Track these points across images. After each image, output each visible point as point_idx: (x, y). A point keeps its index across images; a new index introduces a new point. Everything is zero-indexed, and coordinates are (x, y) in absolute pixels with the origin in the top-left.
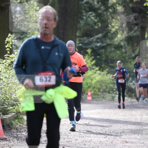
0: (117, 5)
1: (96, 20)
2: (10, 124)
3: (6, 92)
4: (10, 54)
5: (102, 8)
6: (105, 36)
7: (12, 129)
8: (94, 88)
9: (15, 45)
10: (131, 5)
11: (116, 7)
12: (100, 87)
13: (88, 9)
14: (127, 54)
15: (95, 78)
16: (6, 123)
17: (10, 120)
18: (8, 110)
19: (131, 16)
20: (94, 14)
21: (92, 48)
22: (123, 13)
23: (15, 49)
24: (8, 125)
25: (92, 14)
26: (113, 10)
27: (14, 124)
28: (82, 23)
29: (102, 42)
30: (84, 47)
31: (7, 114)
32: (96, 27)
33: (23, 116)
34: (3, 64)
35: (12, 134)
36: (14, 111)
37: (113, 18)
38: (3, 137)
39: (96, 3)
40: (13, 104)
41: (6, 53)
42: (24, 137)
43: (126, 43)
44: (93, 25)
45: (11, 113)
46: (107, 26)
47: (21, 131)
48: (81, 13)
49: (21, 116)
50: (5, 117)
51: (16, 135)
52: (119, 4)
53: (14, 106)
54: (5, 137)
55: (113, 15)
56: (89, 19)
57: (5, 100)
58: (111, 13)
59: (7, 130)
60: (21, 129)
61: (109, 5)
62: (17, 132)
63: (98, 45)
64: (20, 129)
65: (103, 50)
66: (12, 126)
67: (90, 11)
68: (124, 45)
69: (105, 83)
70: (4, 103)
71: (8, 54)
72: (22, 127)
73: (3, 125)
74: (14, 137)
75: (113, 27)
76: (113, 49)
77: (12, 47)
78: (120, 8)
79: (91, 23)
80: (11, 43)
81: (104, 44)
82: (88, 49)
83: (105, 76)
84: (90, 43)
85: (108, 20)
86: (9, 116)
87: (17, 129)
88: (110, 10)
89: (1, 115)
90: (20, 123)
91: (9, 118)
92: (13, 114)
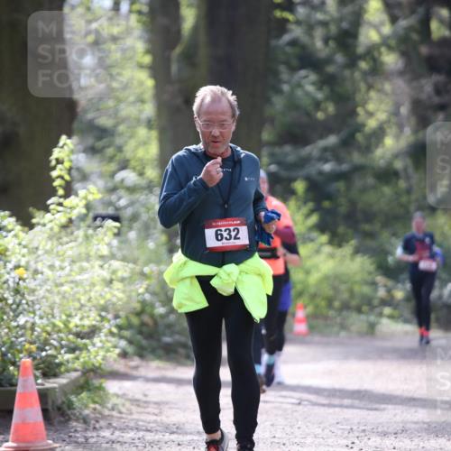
0: (383, 49)
1: (320, 96)
2: (65, 407)
3: (52, 309)
4: (67, 196)
5: (340, 58)
6: (348, 142)
7: (69, 419)
8: (314, 297)
9: (78, 169)
10: (424, 50)
11: (380, 54)
12: (331, 293)
13: (295, 62)
14: (413, 197)
15: (316, 267)
16: (53, 402)
17: (65, 394)
18: (60, 365)
19: (423, 81)
20: (313, 77)
21: (308, 179)
22: (401, 73)
23: (79, 181)
24: (59, 409)
25: (306, 77)
26: (371, 63)
27: (77, 404)
28: (278, 102)
29: (339, 160)
30: (284, 174)
31: (55, 376)
32: (320, 115)
33: (102, 380)
34: (44, 225)
35: (70, 436)
36: (77, 365)
37: (370, 87)
38: (44, 443)
39: (319, 44)
40: (72, 345)
41: (53, 192)
42: (107, 443)
43: (409, 161)
44: (310, 108)
45: (68, 371)
46: (353, 113)
47: (97, 426)
48: (276, 74)
49: (96, 382)
50: (52, 384)
51: (83, 440)
52: (390, 48)
53: (77, 352)
54: (50, 444)
55: (370, 80)
56: (299, 93)
57: (49, 334)
58: (365, 74)
59: (56, 423)
60: (97, 422)
61: (360, 50)
62: (86, 430)
63: (327, 167)
64: (93, 422)
65: (341, 185)
66: (69, 412)
67: (302, 67)
68: (405, 169)
69: (345, 283)
70: (46, 342)
71: (61, 197)
72: (100, 413)
73: (45, 407)
74: (78, 445)
75: (371, 114)
76: (370, 181)
77: (69, 174)
78: (390, 60)
79: (306, 102)
80: (67, 164)
81: (345, 167)
82: (294, 180)
83: (348, 262)
84: (304, 162)
85: (354, 93)
86: (63, 381)
87: (85, 421)
88: (363, 65)
89: (36, 378)
90: (95, 402)
91: (62, 387)
92: (74, 375)
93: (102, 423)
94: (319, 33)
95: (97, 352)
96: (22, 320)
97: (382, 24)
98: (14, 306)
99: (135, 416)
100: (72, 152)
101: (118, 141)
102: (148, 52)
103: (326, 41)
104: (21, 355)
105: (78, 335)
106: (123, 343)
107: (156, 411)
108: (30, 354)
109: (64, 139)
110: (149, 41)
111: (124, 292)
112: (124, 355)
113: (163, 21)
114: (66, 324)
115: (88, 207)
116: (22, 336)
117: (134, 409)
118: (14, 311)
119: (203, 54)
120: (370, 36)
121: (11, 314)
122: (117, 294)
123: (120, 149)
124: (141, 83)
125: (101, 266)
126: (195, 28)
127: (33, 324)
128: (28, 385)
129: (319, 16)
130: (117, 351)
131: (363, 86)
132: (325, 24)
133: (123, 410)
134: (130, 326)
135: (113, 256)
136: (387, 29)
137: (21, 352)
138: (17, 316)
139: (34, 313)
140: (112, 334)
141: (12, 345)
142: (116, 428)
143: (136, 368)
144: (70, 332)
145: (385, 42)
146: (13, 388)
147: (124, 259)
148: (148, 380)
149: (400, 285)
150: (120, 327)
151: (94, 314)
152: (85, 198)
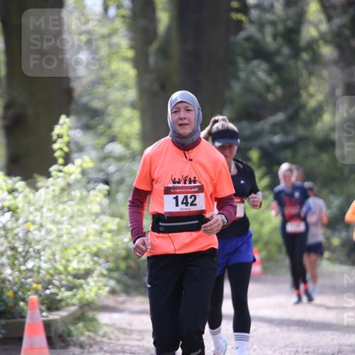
0: (321, 42)
1: (270, 81)
2: (65, 335)
3: (54, 256)
4: (65, 164)
5: (286, 51)
6: (293, 119)
7: (69, 345)
8: (267, 244)
10: (354, 43)
11: (318, 47)
13: (249, 54)
15: (268, 220)
17: (65, 324)
18: (61, 301)
20: (264, 66)
21: (260, 148)
22: (336, 62)
23: (76, 152)
24: (60, 336)
25: (259, 66)
26: (311, 54)
27: (75, 332)
28: (237, 87)
29: (285, 132)
31: (57, 309)
32: (270, 97)
33: (95, 313)
34: (48, 187)
37: (311, 74)
39: (269, 39)
40: (70, 285)
41: (55, 161)
44: (263, 91)
45: (68, 305)
46: (297, 95)
47: (91, 350)
48: (234, 64)
49: (90, 314)
50: (55, 316)
52: (326, 42)
53: (75, 290)
55: (311, 67)
56: (253, 79)
57: (52, 276)
58: (306, 63)
60: (91, 346)
61: (302, 43)
63: (277, 139)
64: (87, 347)
65: (288, 153)
66: (68, 339)
67: (255, 58)
71: (61, 165)
72: (94, 339)
73: (49, 335)
75: (311, 96)
76: (312, 149)
77: (68, 146)
78: (327, 51)
79: (258, 87)
80: (66, 139)
81: (291, 138)
82: (249, 149)
84: (257, 135)
85: (298, 78)
86: (63, 313)
87: (82, 346)
88: (305, 56)
89: (42, 311)
90: (89, 331)
91: (63, 319)
92: (73, 309)
93: (95, 348)
94: (269, 30)
95: (91, 290)
96: (30, 265)
97: (320, 22)
98: (23, 254)
99: (122, 342)
100: (70, 128)
101: (108, 119)
102: (132, 47)
103: (275, 37)
104: (29, 293)
105: (76, 276)
106: (112, 283)
107: (139, 337)
108: (36, 292)
109: (63, 119)
110: (133, 39)
111: (112, 241)
112: (113, 292)
113: (143, 22)
114: (66, 267)
115: (84, 172)
116: (30, 277)
117: (121, 335)
118: (24, 257)
119: (175, 49)
120: (310, 32)
121: (21, 259)
122: (107, 244)
123: (110, 127)
124: (126, 73)
125: (94, 221)
126: (169, 29)
127: (39, 268)
128: (35, 317)
129: (268, 16)
130: (107, 289)
131: (305, 73)
132: (273, 23)
133: (112, 336)
134: (117, 269)
135: (103, 213)
136: (324, 27)
137: (29, 290)
138: (25, 262)
139: (40, 258)
140: (102, 275)
141: (22, 286)
142: (106, 352)
143: (123, 303)
144: (68, 274)
145: (323, 37)
146: (23, 320)
147: (113, 215)
148: (133, 312)
149: (336, 234)
150: (110, 270)
151: (87, 258)
152: (81, 166)
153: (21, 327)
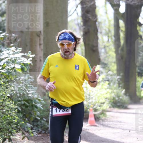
7: (99, 120)
16: (96, 116)
18: (97, 109)
27: (101, 117)
30: (141, 72)
31: (97, 111)
45: (99, 110)
49: (105, 113)
50: (96, 113)
53: (101, 107)
62: (103, 122)
66: (99, 118)
70: (95, 105)
72: (105, 119)
74: (101, 125)
87: (103, 120)
89: (93, 112)
90: (104, 116)
91: (99, 114)
93: (106, 121)
95: (105, 107)
98: (89, 98)
101: (108, 66)
104: (90, 107)
105: (101, 103)
106: (110, 105)
108: (92, 107)
111: (110, 95)
112: (110, 107)
113: (117, 43)
114: (99, 101)
115: (103, 79)
116: (90, 104)
119: (125, 49)
122: (108, 96)
123: (109, 67)
124: (113, 55)
126: (123, 45)
127: (92, 101)
128: (91, 113)
135: (108, 88)
138: (89, 100)
139: (92, 99)
140: (107, 103)
141: (88, 106)
142: (108, 121)
144: (99, 103)
147: (110, 89)
148: (114, 112)
150: (109, 102)
151: (104, 99)
152: (102, 77)
153: (88, 115)
